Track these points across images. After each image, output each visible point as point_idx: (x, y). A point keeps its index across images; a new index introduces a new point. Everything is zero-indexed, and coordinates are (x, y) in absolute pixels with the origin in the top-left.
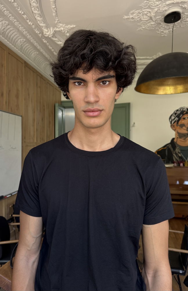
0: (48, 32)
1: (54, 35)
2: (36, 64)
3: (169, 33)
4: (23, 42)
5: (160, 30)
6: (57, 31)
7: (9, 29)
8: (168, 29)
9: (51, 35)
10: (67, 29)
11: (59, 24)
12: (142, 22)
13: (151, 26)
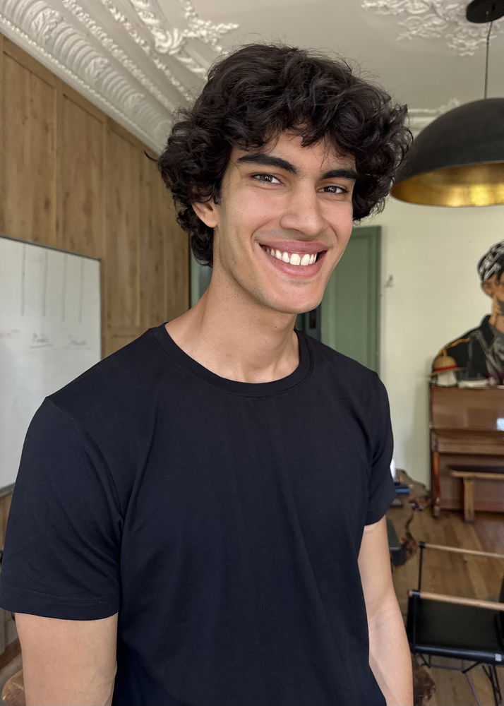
0: (166, 41)
1: (182, 50)
2: (138, 125)
3: (477, 47)
4: (103, 66)
5: (456, 39)
6: (190, 38)
7: (62, 31)
8: (476, 39)
9: (174, 49)
10: (217, 33)
11: (194, 20)
12: (409, 18)
13: (433, 29)
